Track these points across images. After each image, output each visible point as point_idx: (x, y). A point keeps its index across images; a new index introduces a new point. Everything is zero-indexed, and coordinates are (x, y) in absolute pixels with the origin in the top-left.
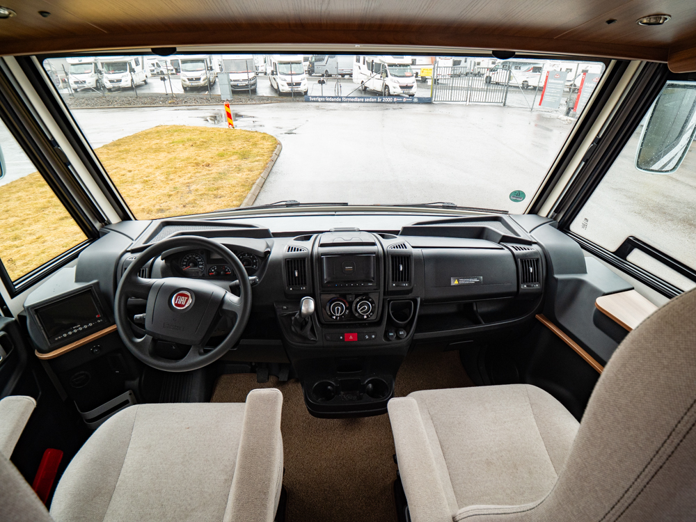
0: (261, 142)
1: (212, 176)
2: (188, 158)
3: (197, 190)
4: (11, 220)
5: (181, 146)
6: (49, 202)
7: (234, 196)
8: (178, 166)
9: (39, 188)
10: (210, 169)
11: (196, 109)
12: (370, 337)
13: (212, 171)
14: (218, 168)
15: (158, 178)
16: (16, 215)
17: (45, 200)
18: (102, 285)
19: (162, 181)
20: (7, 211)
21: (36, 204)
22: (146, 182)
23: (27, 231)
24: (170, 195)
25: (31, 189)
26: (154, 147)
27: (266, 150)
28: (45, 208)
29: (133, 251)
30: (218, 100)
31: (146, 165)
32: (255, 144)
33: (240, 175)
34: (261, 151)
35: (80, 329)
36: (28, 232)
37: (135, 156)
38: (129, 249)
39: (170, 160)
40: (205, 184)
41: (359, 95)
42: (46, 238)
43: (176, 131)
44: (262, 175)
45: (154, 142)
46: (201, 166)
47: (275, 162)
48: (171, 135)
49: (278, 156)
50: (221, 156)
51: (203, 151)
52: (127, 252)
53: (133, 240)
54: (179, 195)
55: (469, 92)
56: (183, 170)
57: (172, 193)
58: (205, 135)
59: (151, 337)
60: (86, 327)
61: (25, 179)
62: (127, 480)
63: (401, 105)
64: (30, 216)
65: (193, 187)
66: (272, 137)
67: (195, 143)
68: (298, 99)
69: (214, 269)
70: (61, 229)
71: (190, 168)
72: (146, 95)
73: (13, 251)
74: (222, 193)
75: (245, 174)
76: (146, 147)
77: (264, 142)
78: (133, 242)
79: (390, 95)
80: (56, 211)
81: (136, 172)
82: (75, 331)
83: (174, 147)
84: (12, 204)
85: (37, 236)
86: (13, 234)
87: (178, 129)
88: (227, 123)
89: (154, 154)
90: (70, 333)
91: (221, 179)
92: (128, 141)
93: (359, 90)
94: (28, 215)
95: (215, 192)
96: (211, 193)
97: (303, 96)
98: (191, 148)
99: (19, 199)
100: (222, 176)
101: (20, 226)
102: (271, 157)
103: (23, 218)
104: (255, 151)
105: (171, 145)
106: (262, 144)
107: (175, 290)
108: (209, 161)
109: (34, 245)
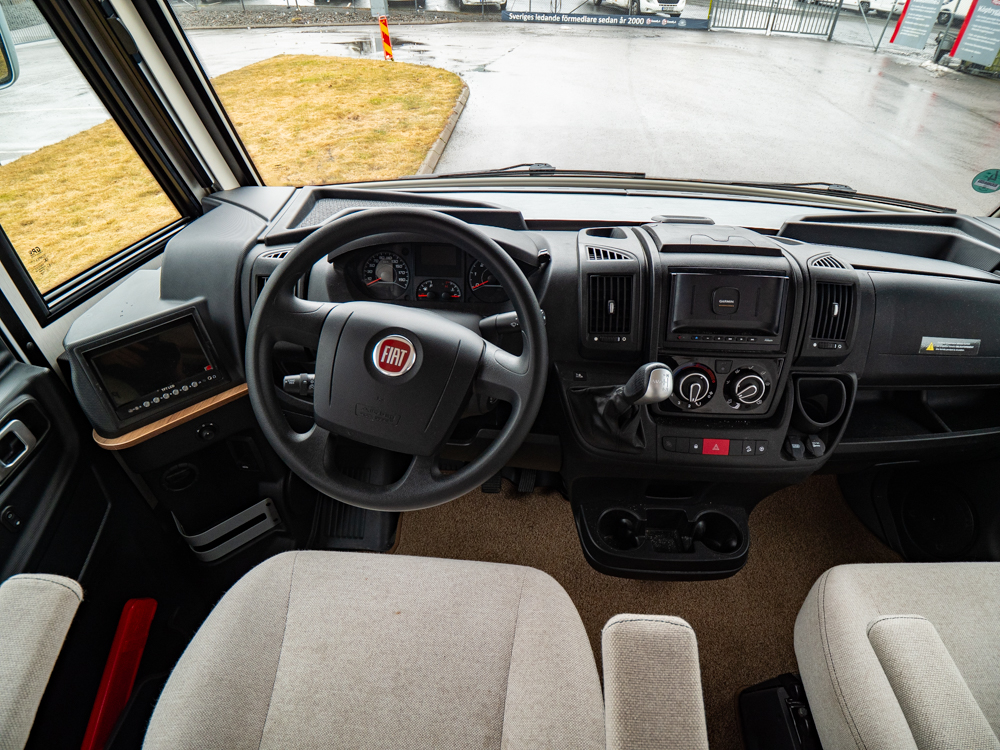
0: (437, 83)
1: (365, 134)
2: (326, 106)
3: (341, 157)
4: (70, 195)
5: (314, 86)
6: (123, 169)
7: (398, 167)
8: (311, 117)
9: (108, 147)
10: (360, 123)
11: (333, 32)
12: (755, 449)
13: (365, 127)
14: (372, 122)
15: (283, 135)
16: (77, 187)
17: (117, 166)
18: (214, 310)
19: (288, 141)
20: (63, 181)
21: (105, 171)
22: (263, 141)
23: (93, 211)
24: (301, 164)
25: (97, 148)
26: (273, 88)
27: (445, 97)
28: (117, 178)
29: (271, 242)
30: (367, 17)
31: (263, 115)
32: (427, 86)
33: (406, 134)
34: (438, 97)
35: (176, 392)
36: (95, 213)
37: (247, 101)
38: (262, 237)
39: (299, 109)
40: (354, 148)
41: (589, 12)
42: (122, 224)
43: (305, 64)
44: (441, 135)
45: (273, 80)
46: (346, 118)
47: (459, 115)
48: (299, 70)
49: (465, 106)
50: (376, 103)
51: (348, 95)
52: (258, 242)
53: (266, 220)
54: (315, 163)
55: (773, 15)
56: (319, 124)
57: (304, 160)
58: (350, 70)
59: (327, 433)
60: (185, 388)
61: (88, 134)
62: (285, 720)
63: (658, 31)
64: (97, 190)
65: (336, 152)
66: (454, 75)
67: (336, 83)
68: (490, 17)
69: (427, 286)
70: (142, 210)
71: (330, 122)
72: (258, 9)
73: (75, 242)
74: (381, 163)
75: (414, 132)
76: (261, 88)
77: (442, 83)
78: (268, 224)
79: (640, 14)
80: (134, 182)
81: (249, 125)
82: (166, 396)
83: (304, 89)
84: (71, 171)
85: (108, 220)
86: (72, 216)
87: (308, 61)
88: (383, 53)
89: (274, 99)
90: (156, 400)
91: (378, 139)
92: (235, 77)
93: (589, 4)
94: (93, 187)
95: (370, 161)
96: (364, 161)
97: (500, 11)
98: (329, 90)
99: (80, 163)
100: (378, 135)
101: (83, 205)
102: (453, 106)
103: (86, 192)
104: (428, 96)
105: (299, 85)
106: (439, 86)
107: (380, 332)
108: (358, 111)
109: (104, 234)
